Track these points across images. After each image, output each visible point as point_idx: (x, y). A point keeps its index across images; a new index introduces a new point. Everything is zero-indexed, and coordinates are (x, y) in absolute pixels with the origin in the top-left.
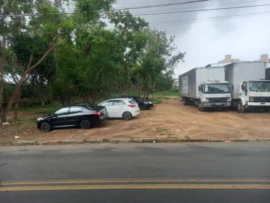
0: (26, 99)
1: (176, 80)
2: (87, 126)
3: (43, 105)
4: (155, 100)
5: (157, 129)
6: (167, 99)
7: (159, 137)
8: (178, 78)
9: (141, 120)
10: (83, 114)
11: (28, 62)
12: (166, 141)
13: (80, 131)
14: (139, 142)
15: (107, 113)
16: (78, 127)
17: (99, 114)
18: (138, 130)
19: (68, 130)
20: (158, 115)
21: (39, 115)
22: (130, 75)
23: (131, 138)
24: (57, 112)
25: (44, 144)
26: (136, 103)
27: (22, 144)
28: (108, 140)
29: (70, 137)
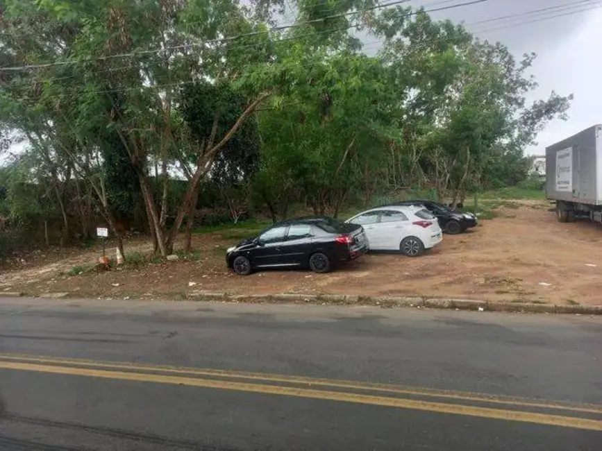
0: (205, 211)
1: (538, 159)
2: (324, 266)
3: (236, 222)
4: (481, 211)
5: (487, 279)
6: (513, 206)
7: (494, 298)
9: (448, 257)
10: (314, 241)
11: (208, 135)
12: (511, 309)
13: (308, 276)
14: (441, 307)
15: (366, 240)
16: (305, 268)
17: (348, 241)
18: (437, 280)
19: (284, 275)
20: (488, 245)
21: (230, 241)
22: (418, 152)
23: (423, 297)
24: (264, 237)
25: (241, 300)
26: (434, 218)
27: (201, 298)
28: (369, 298)
29: (290, 288)
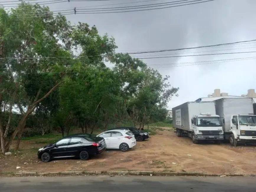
1: (170, 112)
2: (86, 157)
3: (43, 135)
4: (150, 131)
5: (153, 161)
6: (161, 130)
7: (156, 170)
8: (171, 110)
9: (137, 151)
10: (82, 145)
12: (163, 174)
13: (78, 162)
14: (136, 175)
15: (105, 145)
16: (77, 158)
17: (98, 145)
18: (134, 162)
19: (66, 161)
20: (153, 146)
21: (39, 144)
23: (128, 170)
24: (58, 143)
25: (44, 175)
26: (133, 135)
27: (24, 175)
28: (106, 172)
29: (69, 168)
